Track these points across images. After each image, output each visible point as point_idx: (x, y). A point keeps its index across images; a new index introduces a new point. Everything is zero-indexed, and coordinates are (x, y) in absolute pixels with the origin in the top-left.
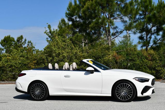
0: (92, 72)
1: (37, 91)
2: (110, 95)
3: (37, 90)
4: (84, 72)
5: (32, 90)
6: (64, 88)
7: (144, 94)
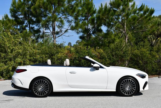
0: (97, 68)
1: (39, 88)
2: (115, 90)
3: (40, 86)
4: (89, 69)
5: (34, 86)
6: (69, 84)
7: (145, 88)
